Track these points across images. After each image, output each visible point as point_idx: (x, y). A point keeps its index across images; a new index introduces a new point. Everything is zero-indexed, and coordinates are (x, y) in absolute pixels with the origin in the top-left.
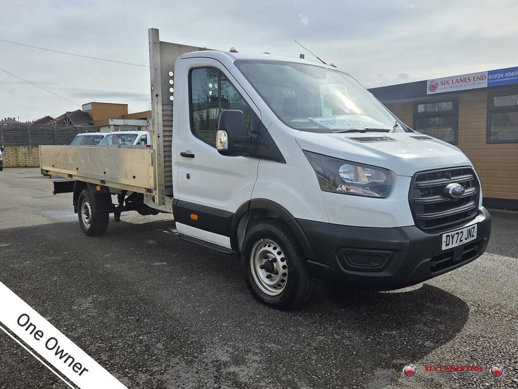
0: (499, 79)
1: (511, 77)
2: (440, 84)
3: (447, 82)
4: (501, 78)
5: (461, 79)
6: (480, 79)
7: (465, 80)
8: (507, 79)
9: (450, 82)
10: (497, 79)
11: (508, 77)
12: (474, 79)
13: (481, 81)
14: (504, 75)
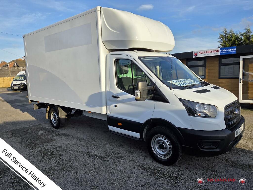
0: (225, 52)
1: (230, 51)
2: (199, 53)
3: (202, 53)
4: (226, 51)
5: (208, 51)
6: (216, 52)
7: (210, 52)
8: (228, 52)
9: (203, 53)
10: (224, 52)
11: (229, 51)
12: (214, 51)
13: (217, 52)
14: (227, 50)
